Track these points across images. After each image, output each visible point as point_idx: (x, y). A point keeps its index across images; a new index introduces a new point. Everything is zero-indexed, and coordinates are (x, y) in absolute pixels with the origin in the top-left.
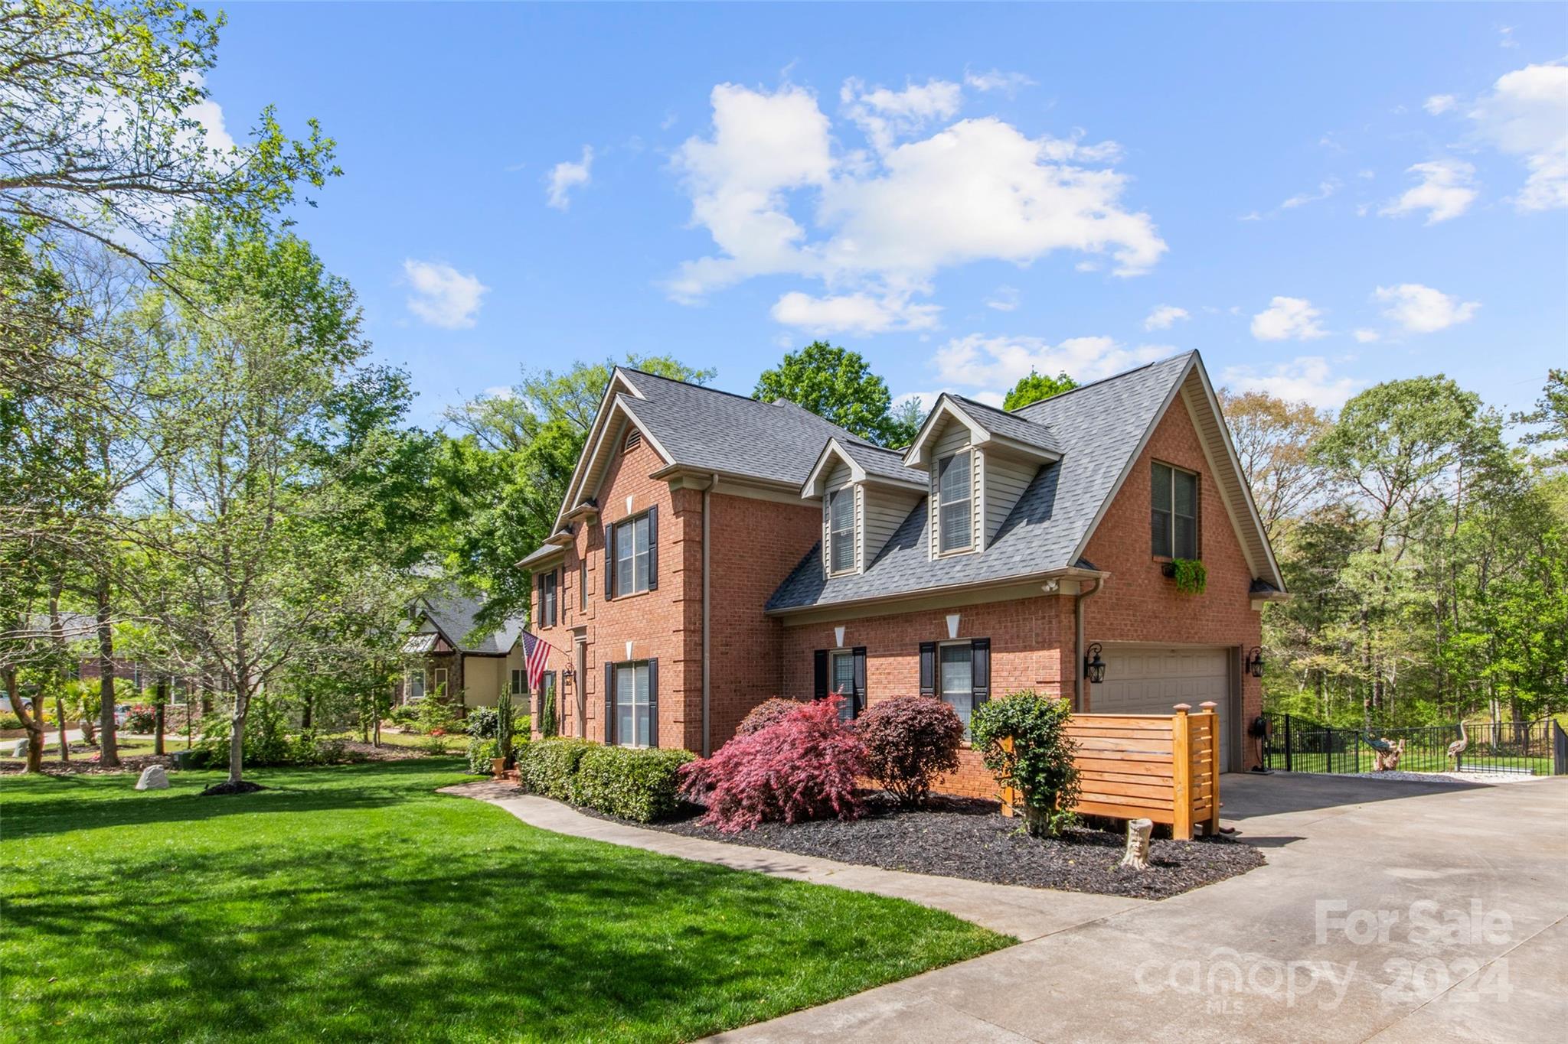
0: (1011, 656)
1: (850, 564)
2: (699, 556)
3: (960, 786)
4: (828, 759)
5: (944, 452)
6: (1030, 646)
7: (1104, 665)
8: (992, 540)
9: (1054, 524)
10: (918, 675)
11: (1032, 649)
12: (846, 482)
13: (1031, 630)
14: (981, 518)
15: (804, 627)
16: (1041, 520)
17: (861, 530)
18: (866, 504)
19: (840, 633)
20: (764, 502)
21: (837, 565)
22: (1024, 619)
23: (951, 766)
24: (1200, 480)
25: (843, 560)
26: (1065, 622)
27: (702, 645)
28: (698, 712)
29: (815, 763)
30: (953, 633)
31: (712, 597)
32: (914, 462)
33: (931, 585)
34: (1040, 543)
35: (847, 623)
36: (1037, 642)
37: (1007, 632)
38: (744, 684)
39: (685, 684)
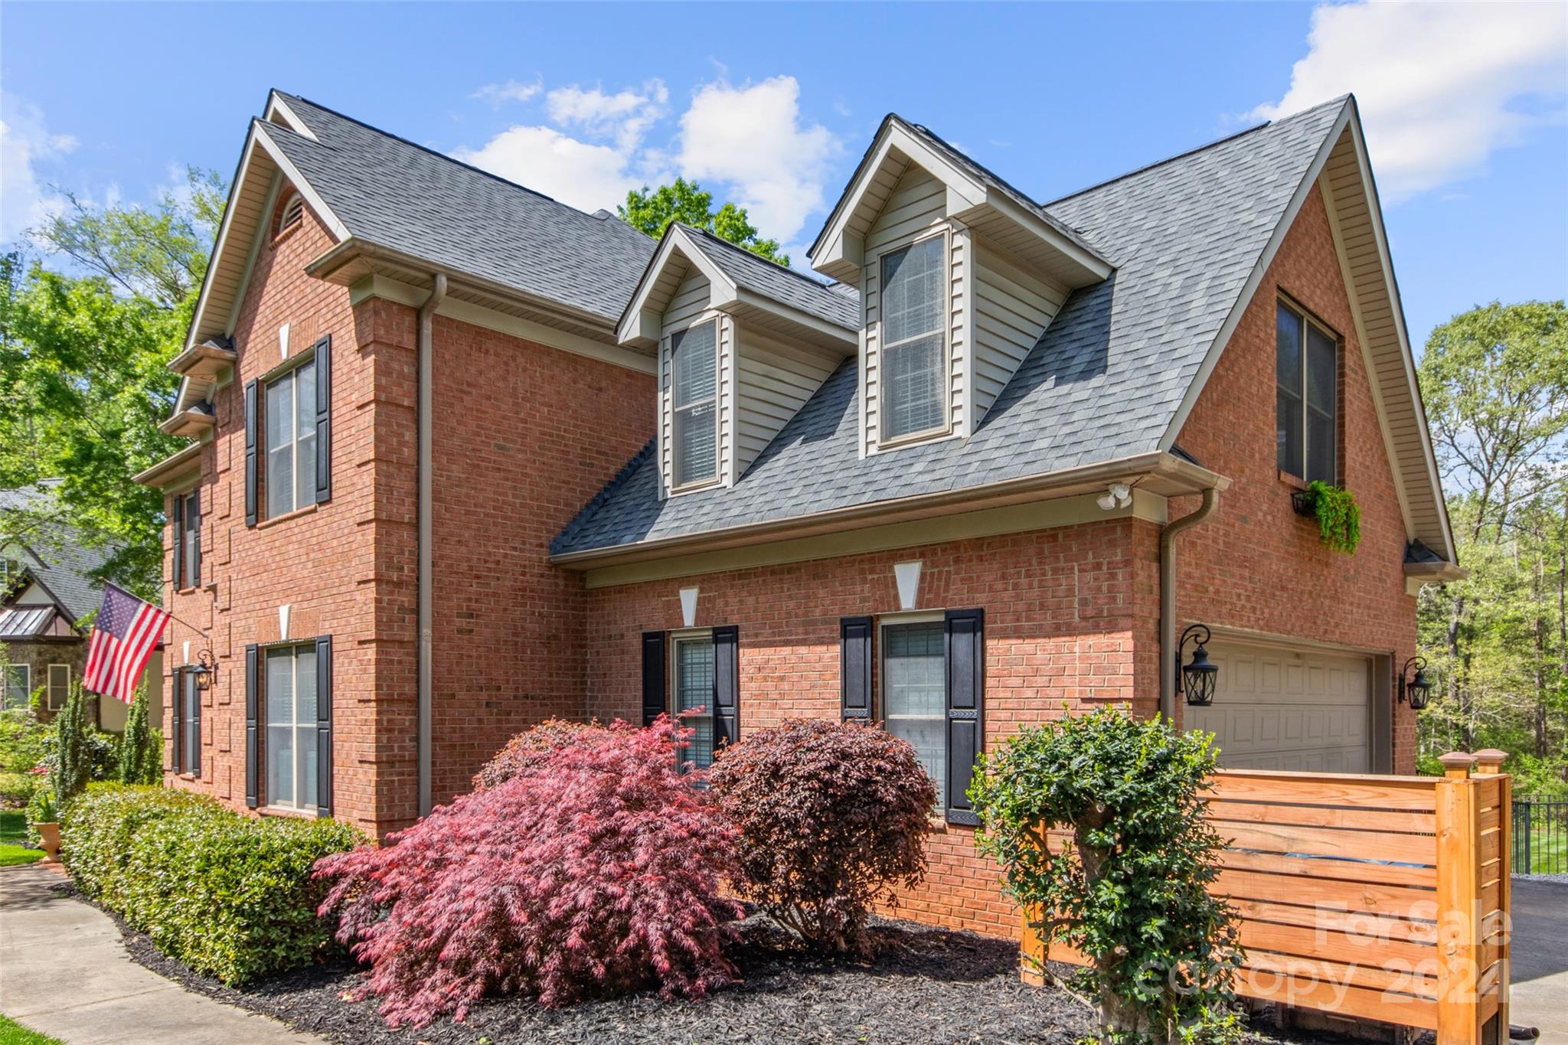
0: (1028, 646)
1: (709, 470)
2: (409, 436)
3: (923, 905)
4: (641, 856)
5: (889, 240)
6: (1069, 625)
7: (1214, 669)
8: (986, 416)
9: (1114, 380)
10: (838, 683)
11: (1071, 631)
12: (702, 312)
13: (1070, 591)
14: (964, 368)
15: (621, 589)
16: (1086, 374)
17: (729, 402)
18: (739, 354)
19: (689, 599)
20: (547, 351)
21: (683, 474)
22: (1055, 571)
23: (908, 867)
24: (1342, 349)
25: (696, 464)
26: (1142, 577)
27: (417, 611)
28: (408, 743)
29: (609, 867)
30: (908, 600)
31: (437, 521)
32: (830, 260)
33: (864, 499)
34: (1090, 413)
35: (703, 581)
36: (1083, 618)
37: (1018, 597)
38: (507, 692)
39: (378, 687)
